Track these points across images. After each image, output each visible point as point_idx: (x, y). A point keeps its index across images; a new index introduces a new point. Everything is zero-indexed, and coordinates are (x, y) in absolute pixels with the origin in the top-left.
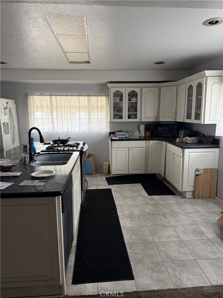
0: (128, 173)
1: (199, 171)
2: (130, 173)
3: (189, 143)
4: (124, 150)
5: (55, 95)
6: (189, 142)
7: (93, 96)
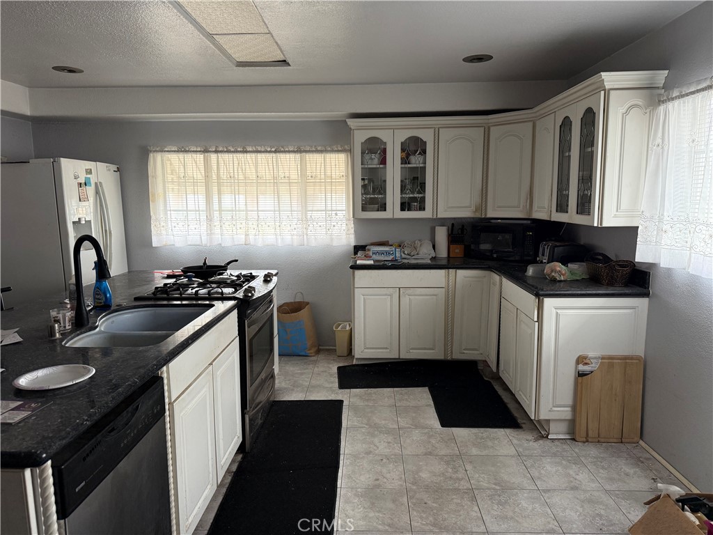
0: (397, 357)
1: (586, 364)
2: (405, 355)
3: (561, 281)
4: (386, 295)
5: (216, 152)
6: (562, 278)
7: (312, 152)
